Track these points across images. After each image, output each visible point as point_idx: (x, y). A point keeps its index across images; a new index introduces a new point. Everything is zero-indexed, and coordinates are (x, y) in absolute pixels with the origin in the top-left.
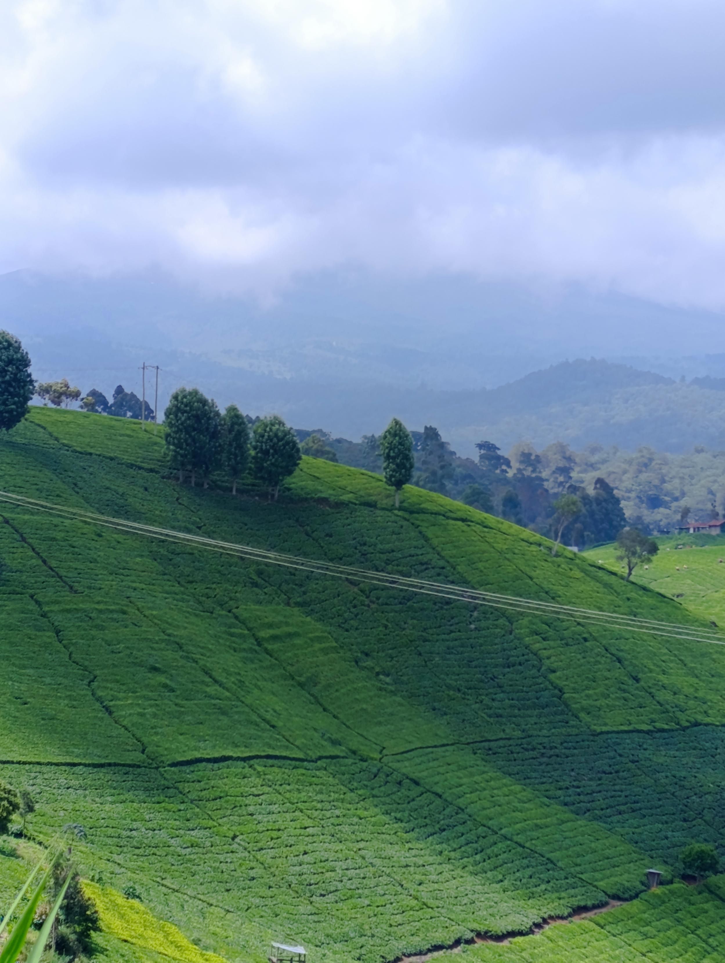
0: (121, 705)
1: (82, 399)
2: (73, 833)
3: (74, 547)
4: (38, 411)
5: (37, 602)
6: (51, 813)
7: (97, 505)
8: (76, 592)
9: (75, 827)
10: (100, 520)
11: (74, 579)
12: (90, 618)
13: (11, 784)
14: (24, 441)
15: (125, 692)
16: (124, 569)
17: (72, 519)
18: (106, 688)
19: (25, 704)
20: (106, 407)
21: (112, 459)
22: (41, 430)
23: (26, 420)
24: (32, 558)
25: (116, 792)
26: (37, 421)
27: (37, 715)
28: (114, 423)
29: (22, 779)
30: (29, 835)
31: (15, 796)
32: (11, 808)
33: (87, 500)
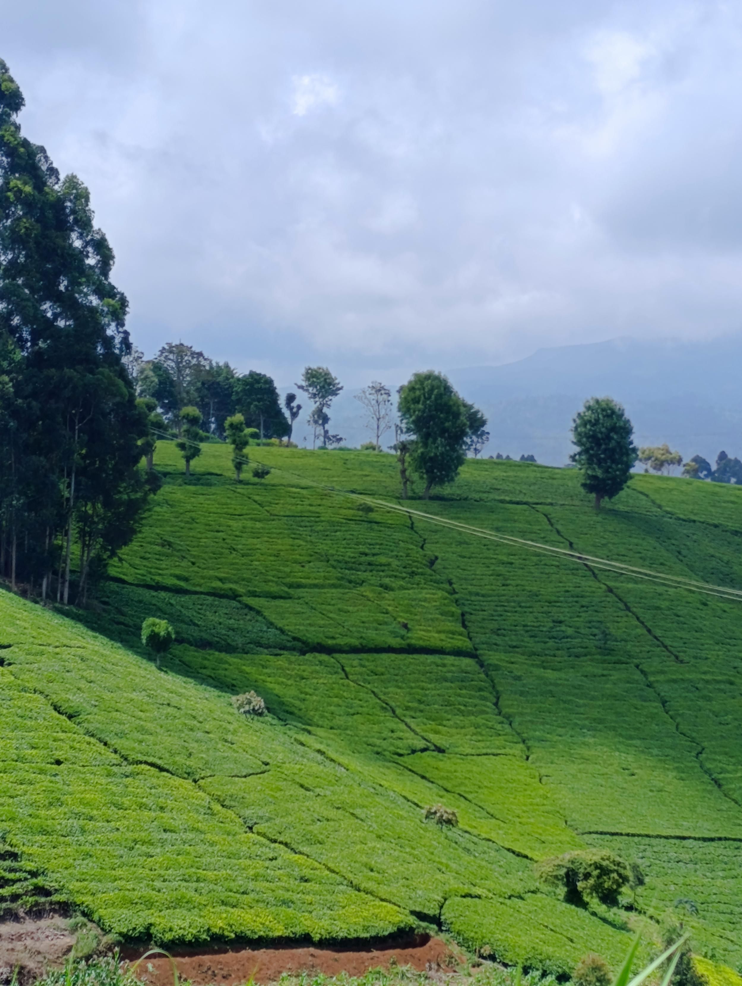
0: (731, 778)
1: (684, 466)
2: (684, 908)
3: (678, 616)
4: (641, 478)
5: (642, 672)
6: (661, 886)
7: (701, 574)
8: (682, 662)
9: (686, 902)
10: (705, 589)
11: (679, 649)
12: (697, 689)
13: (620, 856)
14: (626, 509)
15: (734, 764)
16: (730, 638)
17: (676, 587)
18: (715, 760)
19: (633, 775)
20: (710, 474)
21: (716, 526)
22: (644, 497)
23: (628, 487)
24: (637, 627)
25: (728, 867)
26: (639, 489)
27: (645, 787)
28: (717, 489)
29: (632, 851)
30: (639, 908)
31: (625, 868)
32: (621, 881)
33: (691, 568)
